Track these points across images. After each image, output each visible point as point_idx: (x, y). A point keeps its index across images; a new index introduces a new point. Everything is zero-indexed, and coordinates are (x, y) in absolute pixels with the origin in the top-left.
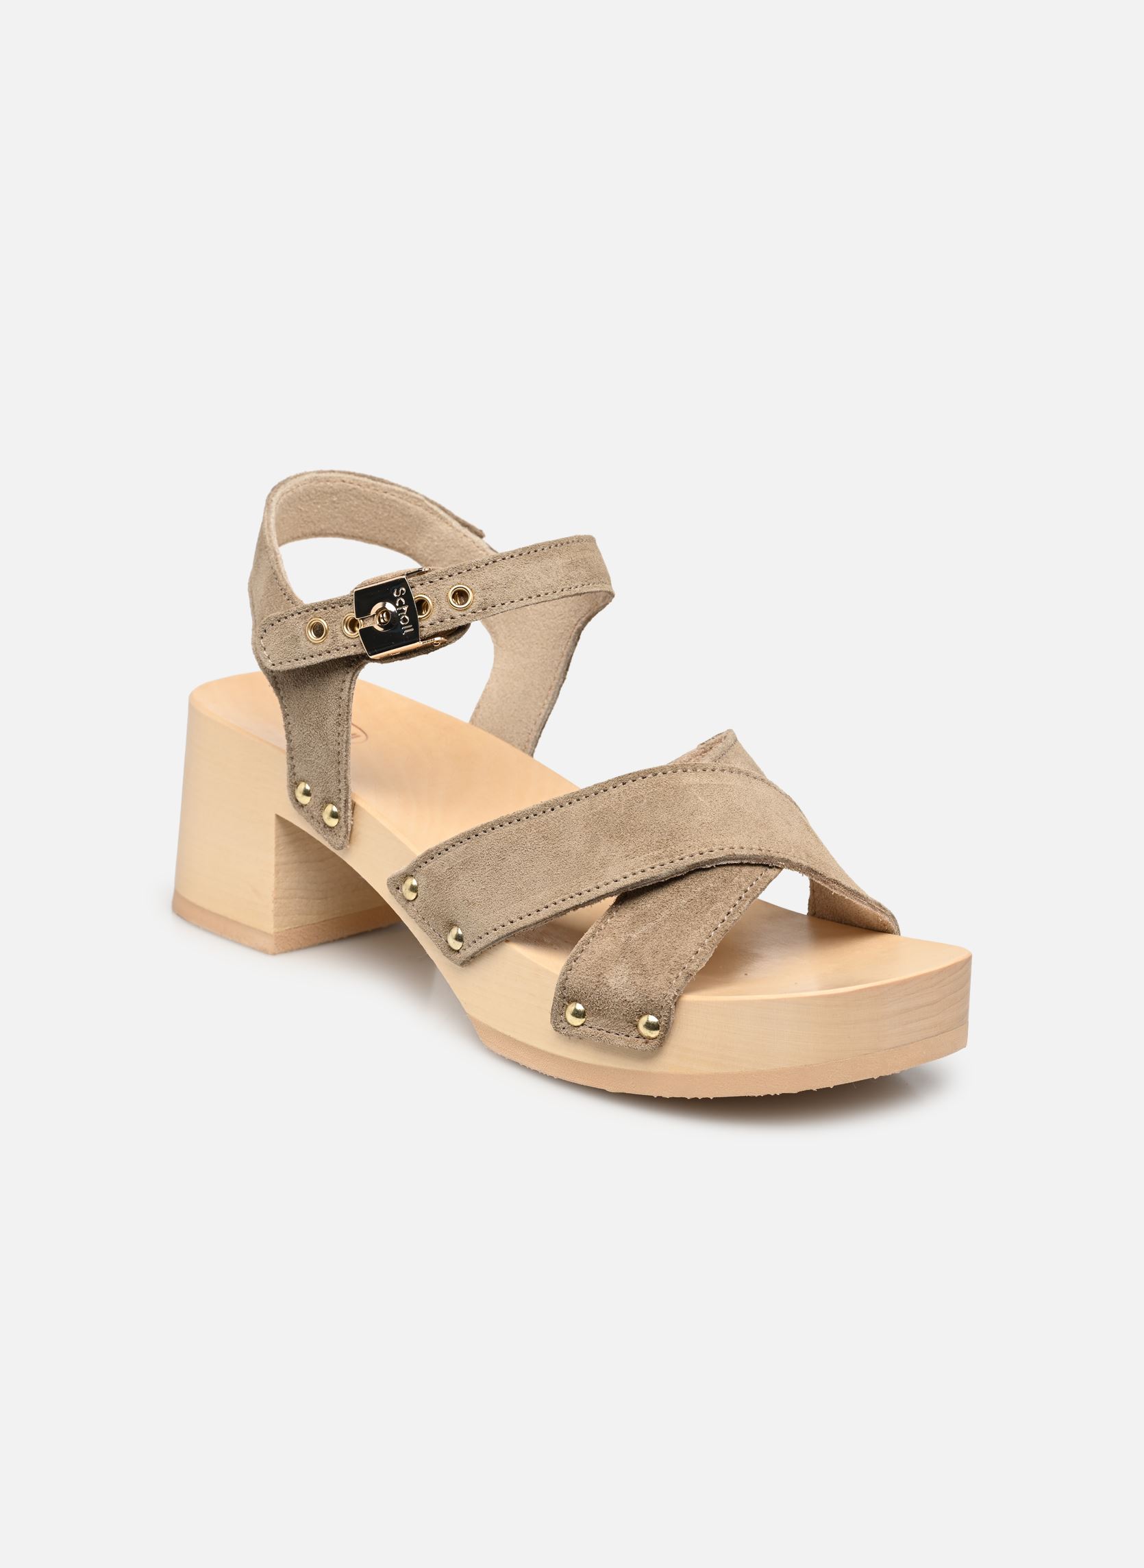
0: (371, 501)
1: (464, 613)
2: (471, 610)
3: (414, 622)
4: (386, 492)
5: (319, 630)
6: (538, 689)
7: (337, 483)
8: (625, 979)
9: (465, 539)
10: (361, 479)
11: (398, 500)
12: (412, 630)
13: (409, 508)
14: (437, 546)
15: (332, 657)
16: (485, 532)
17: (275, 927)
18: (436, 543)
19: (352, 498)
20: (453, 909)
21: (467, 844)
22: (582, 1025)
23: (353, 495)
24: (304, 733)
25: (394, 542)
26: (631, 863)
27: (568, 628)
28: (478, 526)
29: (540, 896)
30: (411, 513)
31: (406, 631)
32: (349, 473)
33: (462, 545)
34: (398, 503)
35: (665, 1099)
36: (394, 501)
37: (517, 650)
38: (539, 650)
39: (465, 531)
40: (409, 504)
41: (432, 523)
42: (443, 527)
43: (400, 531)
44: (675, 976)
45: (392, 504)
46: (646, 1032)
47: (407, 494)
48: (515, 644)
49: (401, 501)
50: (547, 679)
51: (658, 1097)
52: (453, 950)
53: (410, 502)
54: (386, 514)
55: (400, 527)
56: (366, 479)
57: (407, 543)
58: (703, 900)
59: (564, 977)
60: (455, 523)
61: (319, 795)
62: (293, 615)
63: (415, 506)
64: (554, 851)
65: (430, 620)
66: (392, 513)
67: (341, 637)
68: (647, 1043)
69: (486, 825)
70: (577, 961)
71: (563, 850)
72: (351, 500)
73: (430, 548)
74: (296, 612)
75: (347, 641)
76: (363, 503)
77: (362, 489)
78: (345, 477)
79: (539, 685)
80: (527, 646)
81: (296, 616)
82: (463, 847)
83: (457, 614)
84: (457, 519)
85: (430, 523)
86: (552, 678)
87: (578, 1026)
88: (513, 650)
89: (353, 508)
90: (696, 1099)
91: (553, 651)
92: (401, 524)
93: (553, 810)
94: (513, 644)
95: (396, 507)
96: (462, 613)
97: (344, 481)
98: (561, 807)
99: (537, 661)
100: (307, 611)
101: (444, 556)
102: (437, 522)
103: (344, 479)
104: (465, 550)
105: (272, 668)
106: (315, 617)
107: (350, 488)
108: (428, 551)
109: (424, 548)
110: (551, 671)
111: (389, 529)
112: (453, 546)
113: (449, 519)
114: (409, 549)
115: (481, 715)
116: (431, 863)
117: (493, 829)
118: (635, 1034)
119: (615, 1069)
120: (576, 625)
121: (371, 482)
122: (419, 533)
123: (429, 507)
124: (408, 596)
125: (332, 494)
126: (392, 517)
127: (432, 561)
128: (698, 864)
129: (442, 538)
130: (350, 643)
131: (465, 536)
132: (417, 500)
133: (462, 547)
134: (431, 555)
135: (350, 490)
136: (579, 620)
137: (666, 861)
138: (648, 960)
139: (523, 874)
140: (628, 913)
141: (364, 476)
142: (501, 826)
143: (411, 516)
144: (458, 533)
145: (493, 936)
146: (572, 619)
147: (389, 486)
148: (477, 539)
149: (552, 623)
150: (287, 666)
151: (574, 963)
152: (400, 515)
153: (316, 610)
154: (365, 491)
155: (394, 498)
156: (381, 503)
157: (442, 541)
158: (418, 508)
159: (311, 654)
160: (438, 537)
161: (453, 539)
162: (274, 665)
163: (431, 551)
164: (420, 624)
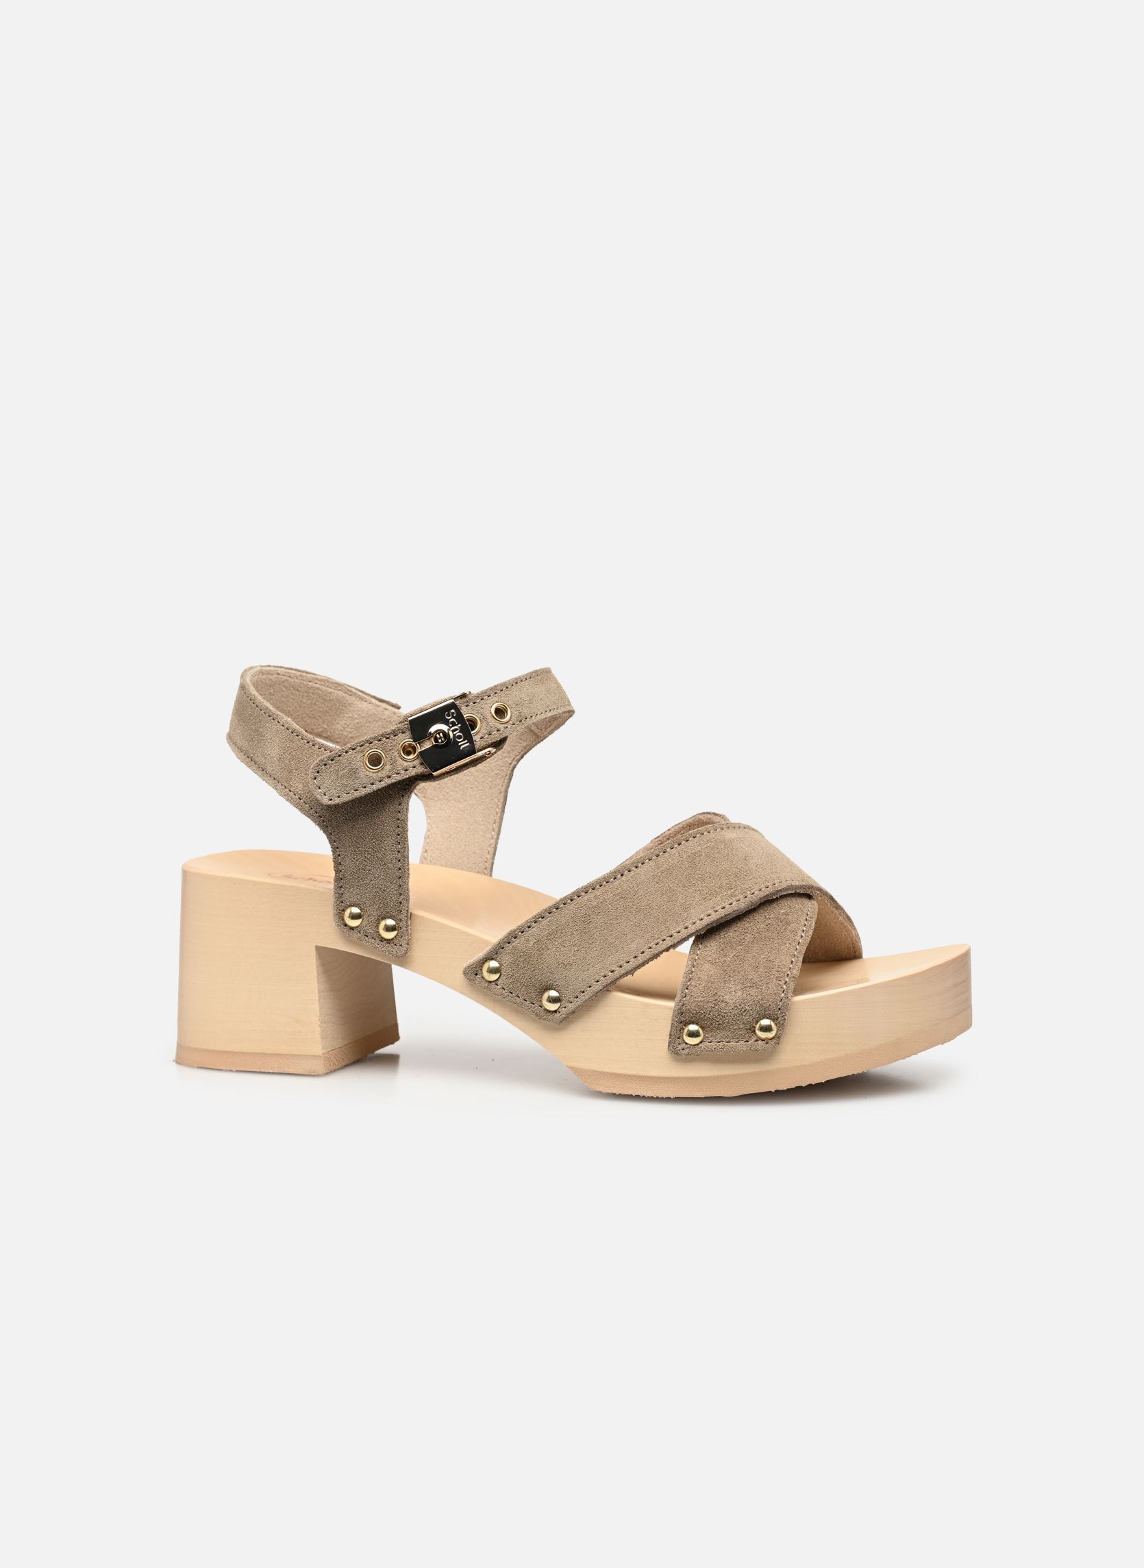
0: (298, 690)
1: (506, 725)
2: (511, 723)
3: (469, 738)
4: (310, 681)
5: (375, 760)
6: (484, 824)
7: (274, 676)
8: (739, 993)
9: (387, 713)
10: (290, 671)
11: (321, 687)
12: (468, 744)
13: (330, 693)
14: (358, 723)
15: (394, 781)
16: (400, 704)
17: (322, 1049)
18: (357, 721)
19: (284, 689)
20: (549, 974)
21: (549, 918)
22: (701, 1042)
23: (284, 686)
24: (357, 860)
25: (314, 727)
26: (710, 903)
27: (503, 768)
28: (394, 701)
29: (634, 945)
30: (332, 698)
31: (462, 747)
32: (281, 667)
33: (383, 718)
34: (321, 690)
35: (783, 1092)
36: (318, 688)
37: (451, 798)
38: (475, 793)
39: (384, 705)
40: (330, 690)
41: (352, 703)
42: (364, 705)
43: (320, 716)
44: (783, 982)
45: (316, 691)
46: (763, 1035)
47: (327, 682)
48: (447, 793)
49: (324, 688)
50: (489, 815)
51: (776, 1091)
52: (550, 1011)
53: (331, 688)
54: (309, 702)
55: (320, 712)
56: (293, 672)
57: (325, 726)
58: (779, 923)
59: (681, 1004)
60: (373, 701)
61: (375, 913)
62: (347, 752)
63: (335, 691)
64: (635, 907)
65: (480, 735)
66: (314, 699)
67: (401, 761)
68: (767, 1043)
69: (564, 898)
70: (689, 988)
71: (643, 904)
72: (282, 691)
73: (350, 726)
74: (350, 748)
75: (406, 764)
76: (292, 693)
77: (292, 680)
78: (279, 670)
79: (482, 821)
80: (462, 792)
81: (351, 752)
82: (545, 922)
83: (501, 727)
84: (374, 697)
85: (349, 704)
86: (495, 813)
87: (697, 1045)
88: (447, 799)
89: (283, 699)
90: (811, 1085)
91: (491, 791)
92: (321, 709)
93: (622, 875)
94: (445, 794)
95: (319, 694)
96: (505, 726)
97: (278, 674)
98: (629, 871)
99: (475, 802)
100: (362, 745)
101: (365, 731)
102: (356, 702)
103: (279, 672)
104: (387, 721)
105: (330, 802)
106: (371, 749)
107: (283, 680)
108: (348, 730)
109: (344, 728)
110: (492, 807)
111: (311, 715)
112: (374, 721)
113: (368, 698)
114: (327, 732)
115: (431, 857)
116: (516, 943)
117: (572, 900)
118: (754, 1038)
119: (733, 1076)
120: (510, 764)
121: (298, 673)
122: (338, 715)
123: (348, 690)
124: (459, 717)
125: (270, 686)
126: (315, 704)
127: (351, 738)
128: (768, 895)
129: (363, 715)
130: (411, 766)
131: (386, 709)
132: (336, 686)
133: (385, 719)
134: (350, 733)
135: (283, 682)
136: (514, 759)
137: (741, 897)
138: (752, 975)
139: (611, 931)
140: (712, 946)
141: (292, 669)
142: (578, 897)
143: (332, 700)
144: (378, 709)
145: (597, 987)
146: (506, 759)
147: (313, 676)
148: (396, 710)
149: (486, 767)
150: (346, 798)
151: (687, 991)
152: (322, 701)
153: (371, 743)
154: (294, 682)
155: (317, 686)
156: (306, 692)
157: (363, 717)
158: (338, 692)
159: (372, 781)
160: (359, 715)
161: (374, 714)
162: (331, 800)
163: (351, 728)
164: (474, 738)
